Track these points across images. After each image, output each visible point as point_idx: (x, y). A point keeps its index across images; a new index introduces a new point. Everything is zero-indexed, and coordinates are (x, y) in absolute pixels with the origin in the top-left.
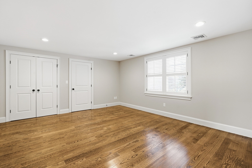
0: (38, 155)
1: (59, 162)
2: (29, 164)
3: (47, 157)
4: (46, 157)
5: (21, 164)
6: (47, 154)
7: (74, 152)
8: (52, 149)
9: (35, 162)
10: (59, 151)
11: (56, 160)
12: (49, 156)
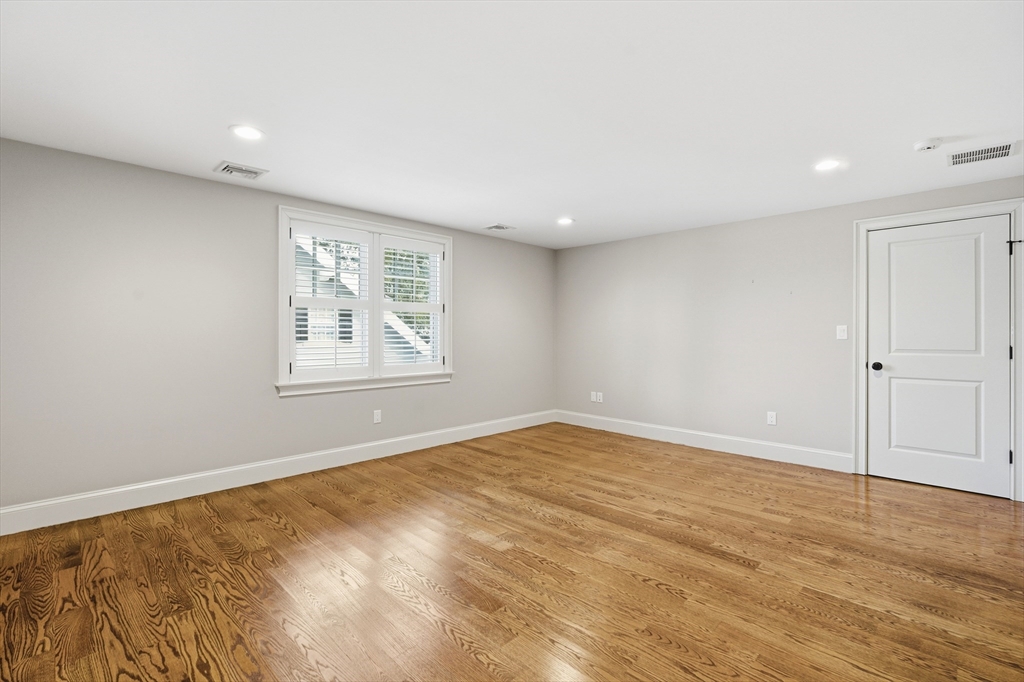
0: (802, 635)
1: (769, 576)
2: (844, 625)
3: (782, 607)
4: (786, 608)
5: (868, 644)
6: (774, 615)
7: (711, 567)
8: (745, 620)
9: (823, 619)
10: (735, 599)
11: (770, 583)
12: (774, 607)
